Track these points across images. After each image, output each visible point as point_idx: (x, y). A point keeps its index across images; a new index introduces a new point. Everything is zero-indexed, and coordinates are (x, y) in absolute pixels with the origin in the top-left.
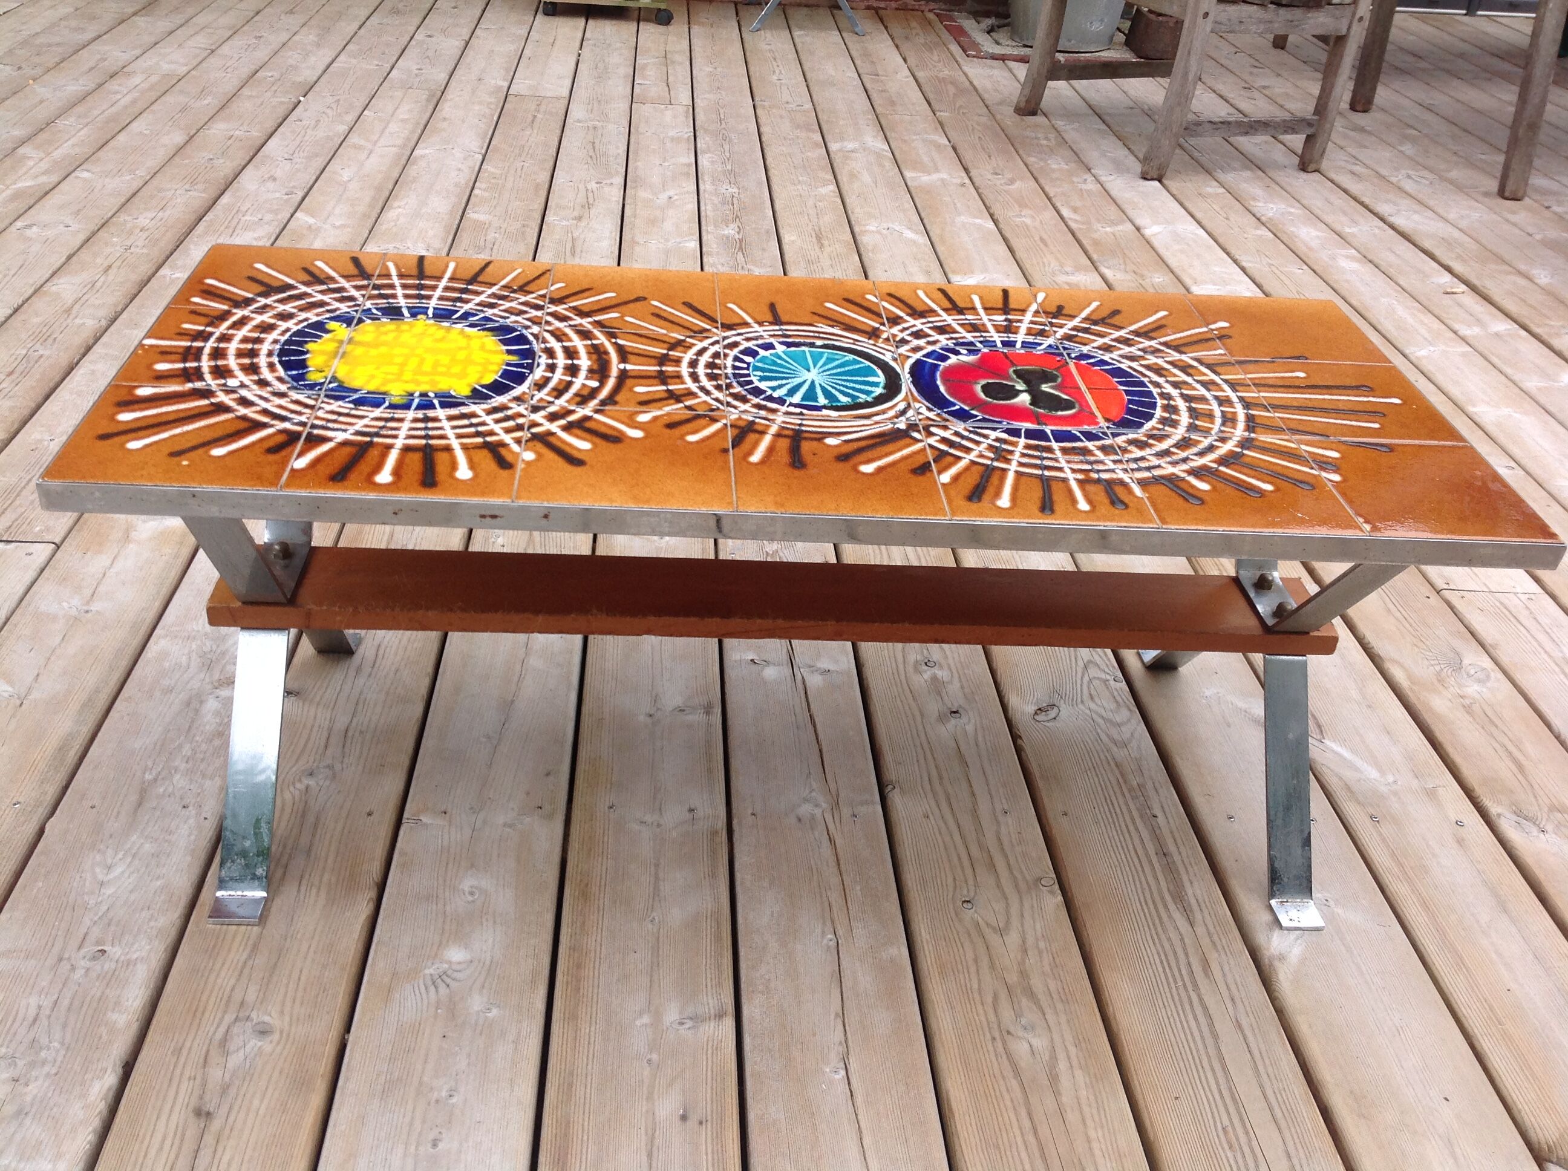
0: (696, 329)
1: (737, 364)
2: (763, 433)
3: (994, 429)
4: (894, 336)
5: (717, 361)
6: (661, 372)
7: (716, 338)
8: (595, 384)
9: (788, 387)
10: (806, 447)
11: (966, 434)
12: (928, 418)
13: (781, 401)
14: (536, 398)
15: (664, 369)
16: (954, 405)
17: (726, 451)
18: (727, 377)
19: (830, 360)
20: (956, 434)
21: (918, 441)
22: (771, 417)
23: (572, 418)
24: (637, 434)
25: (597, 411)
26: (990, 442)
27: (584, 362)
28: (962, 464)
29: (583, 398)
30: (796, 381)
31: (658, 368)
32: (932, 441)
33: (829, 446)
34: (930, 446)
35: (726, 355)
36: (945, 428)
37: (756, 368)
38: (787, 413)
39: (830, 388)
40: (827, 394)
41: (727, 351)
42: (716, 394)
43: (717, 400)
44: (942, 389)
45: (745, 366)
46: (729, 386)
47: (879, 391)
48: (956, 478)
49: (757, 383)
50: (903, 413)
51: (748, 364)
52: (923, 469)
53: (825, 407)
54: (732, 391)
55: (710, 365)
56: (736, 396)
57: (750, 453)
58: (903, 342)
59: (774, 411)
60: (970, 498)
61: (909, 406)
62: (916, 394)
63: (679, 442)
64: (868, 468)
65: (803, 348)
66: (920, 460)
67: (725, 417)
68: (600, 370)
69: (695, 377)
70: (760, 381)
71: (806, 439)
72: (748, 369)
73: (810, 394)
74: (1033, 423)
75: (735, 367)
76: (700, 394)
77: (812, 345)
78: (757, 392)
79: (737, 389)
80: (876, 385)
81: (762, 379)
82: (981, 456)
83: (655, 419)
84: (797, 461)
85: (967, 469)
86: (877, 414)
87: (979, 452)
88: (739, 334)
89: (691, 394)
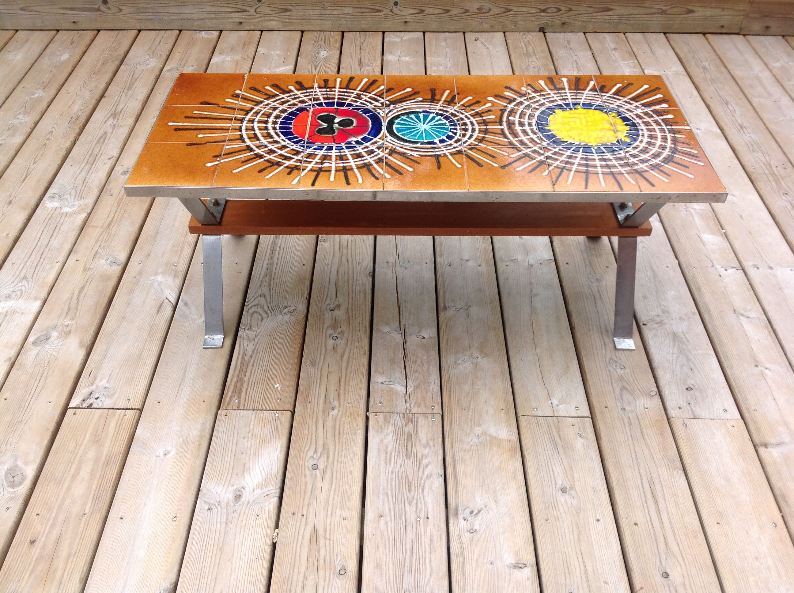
0: (475, 150)
1: (455, 131)
2: (445, 101)
3: (357, 106)
4: (382, 151)
5: (463, 132)
6: (486, 125)
7: (465, 145)
8: (511, 118)
9: (434, 121)
10: (429, 97)
11: (368, 104)
12: (381, 109)
13: (437, 114)
14: (530, 110)
15: (485, 127)
16: (368, 116)
17: (458, 94)
18: (459, 124)
19: (415, 135)
20: (371, 103)
21: (388, 100)
22: (442, 108)
23: (514, 103)
24: (490, 98)
25: (506, 106)
26: (360, 101)
27: (518, 128)
28: (374, 93)
29: (512, 112)
30: (431, 124)
31: (488, 127)
32: (382, 100)
33: (421, 97)
34: (383, 98)
35: (460, 135)
36: (375, 106)
37: (447, 129)
38: (435, 109)
39: (417, 121)
40: (418, 118)
41: (460, 138)
42: (463, 116)
43: (463, 114)
44: (370, 123)
45: (452, 130)
46: (458, 120)
47: (398, 121)
48: (379, 87)
49: (447, 122)
50: (390, 111)
51: (450, 131)
52: (389, 90)
53: (421, 113)
54: (457, 118)
55: (466, 130)
56: (455, 116)
57: (449, 93)
58: (379, 148)
59: (440, 110)
60: (377, 81)
61: (387, 114)
62: (382, 120)
63: (474, 96)
64: (409, 90)
65: (426, 141)
66: (389, 93)
67: (459, 107)
68: (510, 124)
69: (472, 124)
70: (445, 123)
71: (429, 99)
72: (451, 129)
73: (426, 117)
74: (340, 109)
75: (456, 129)
76: (469, 116)
77: (422, 143)
78: (447, 118)
79: (455, 119)
80: (398, 124)
81: (445, 124)
82: (366, 96)
83: (485, 104)
84: (433, 92)
85: (373, 91)
86: (400, 110)
87: (366, 97)
88: (455, 148)
89: (473, 116)
